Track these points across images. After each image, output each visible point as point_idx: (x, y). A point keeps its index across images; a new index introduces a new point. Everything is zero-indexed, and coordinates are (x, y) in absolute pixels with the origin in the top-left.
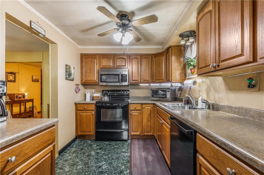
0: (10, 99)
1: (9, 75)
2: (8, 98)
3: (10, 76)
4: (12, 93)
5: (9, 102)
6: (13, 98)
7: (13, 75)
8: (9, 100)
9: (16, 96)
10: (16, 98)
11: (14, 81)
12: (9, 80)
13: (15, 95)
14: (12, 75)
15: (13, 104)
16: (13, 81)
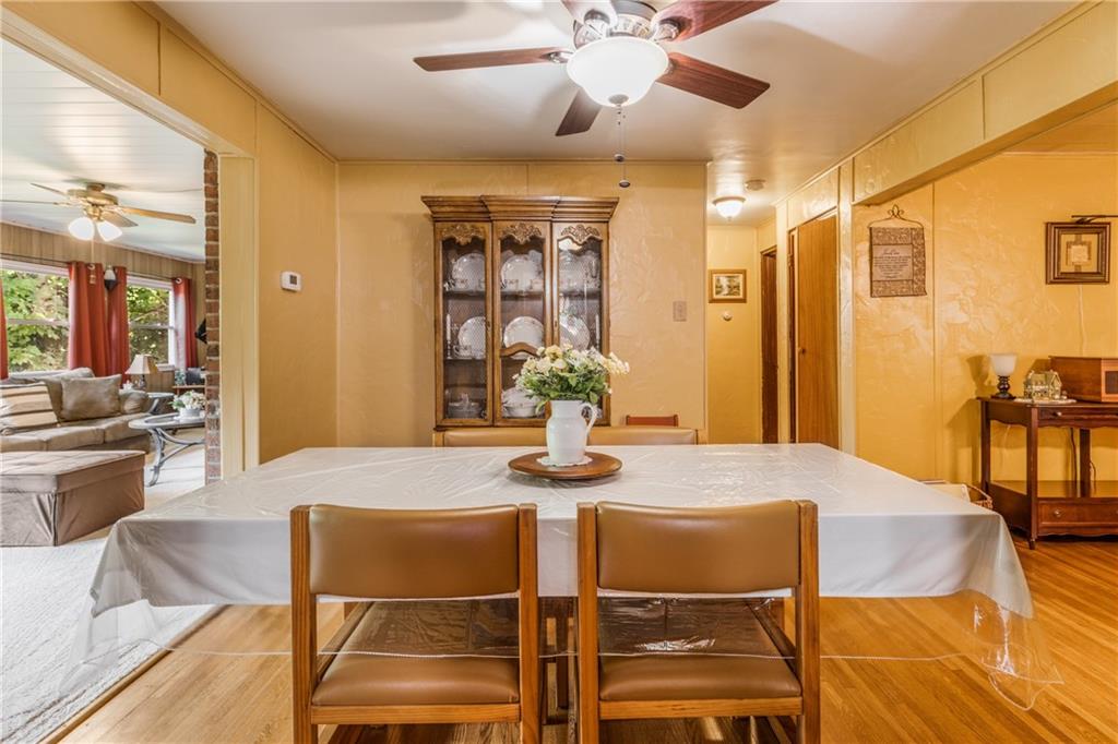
0: (1069, 388)
1: (1066, 238)
2: (1058, 385)
3: (1069, 245)
4: (1085, 355)
5: (1060, 408)
6: (1088, 387)
7: (1093, 239)
8: (1065, 401)
9: (1107, 373)
10: (1107, 392)
11: (1098, 273)
12: (1064, 268)
13: (1105, 368)
14: (1085, 238)
15: (1093, 427)
16: (1093, 273)
